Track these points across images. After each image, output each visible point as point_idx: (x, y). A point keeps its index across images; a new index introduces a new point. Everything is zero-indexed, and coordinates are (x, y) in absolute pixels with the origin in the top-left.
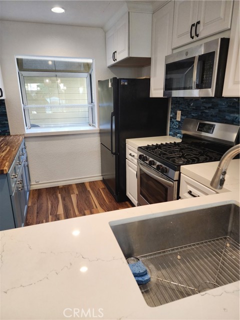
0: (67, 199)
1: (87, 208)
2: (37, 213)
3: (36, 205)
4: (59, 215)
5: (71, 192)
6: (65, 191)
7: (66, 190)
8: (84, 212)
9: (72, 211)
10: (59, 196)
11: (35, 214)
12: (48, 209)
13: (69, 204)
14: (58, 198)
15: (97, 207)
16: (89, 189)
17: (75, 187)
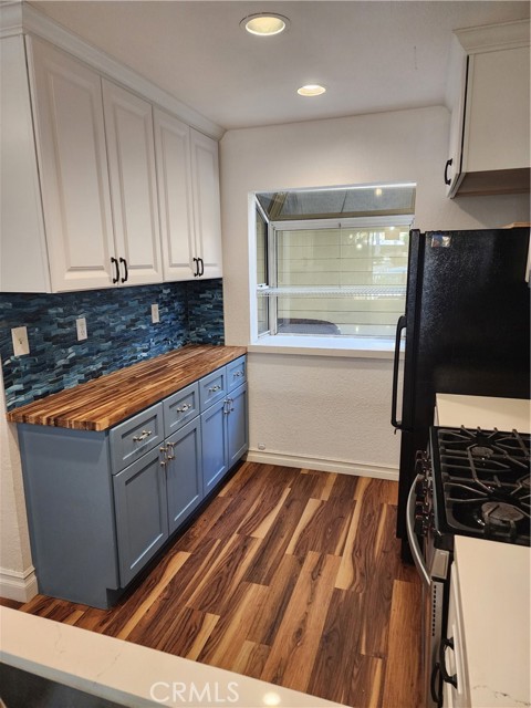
0: (294, 506)
1: (319, 545)
2: (221, 518)
3: (231, 500)
4: (253, 538)
5: (316, 490)
6: (307, 484)
7: (308, 481)
8: (306, 554)
9: (283, 541)
10: (287, 491)
11: (215, 520)
12: (244, 516)
13: (291, 519)
14: (280, 497)
15: (341, 554)
16: (359, 497)
17: (332, 480)
